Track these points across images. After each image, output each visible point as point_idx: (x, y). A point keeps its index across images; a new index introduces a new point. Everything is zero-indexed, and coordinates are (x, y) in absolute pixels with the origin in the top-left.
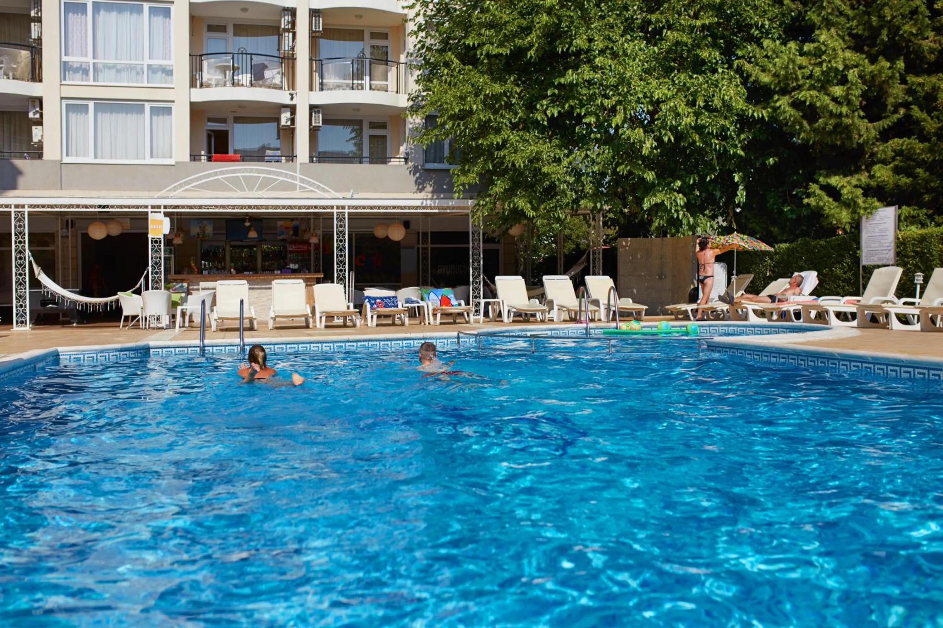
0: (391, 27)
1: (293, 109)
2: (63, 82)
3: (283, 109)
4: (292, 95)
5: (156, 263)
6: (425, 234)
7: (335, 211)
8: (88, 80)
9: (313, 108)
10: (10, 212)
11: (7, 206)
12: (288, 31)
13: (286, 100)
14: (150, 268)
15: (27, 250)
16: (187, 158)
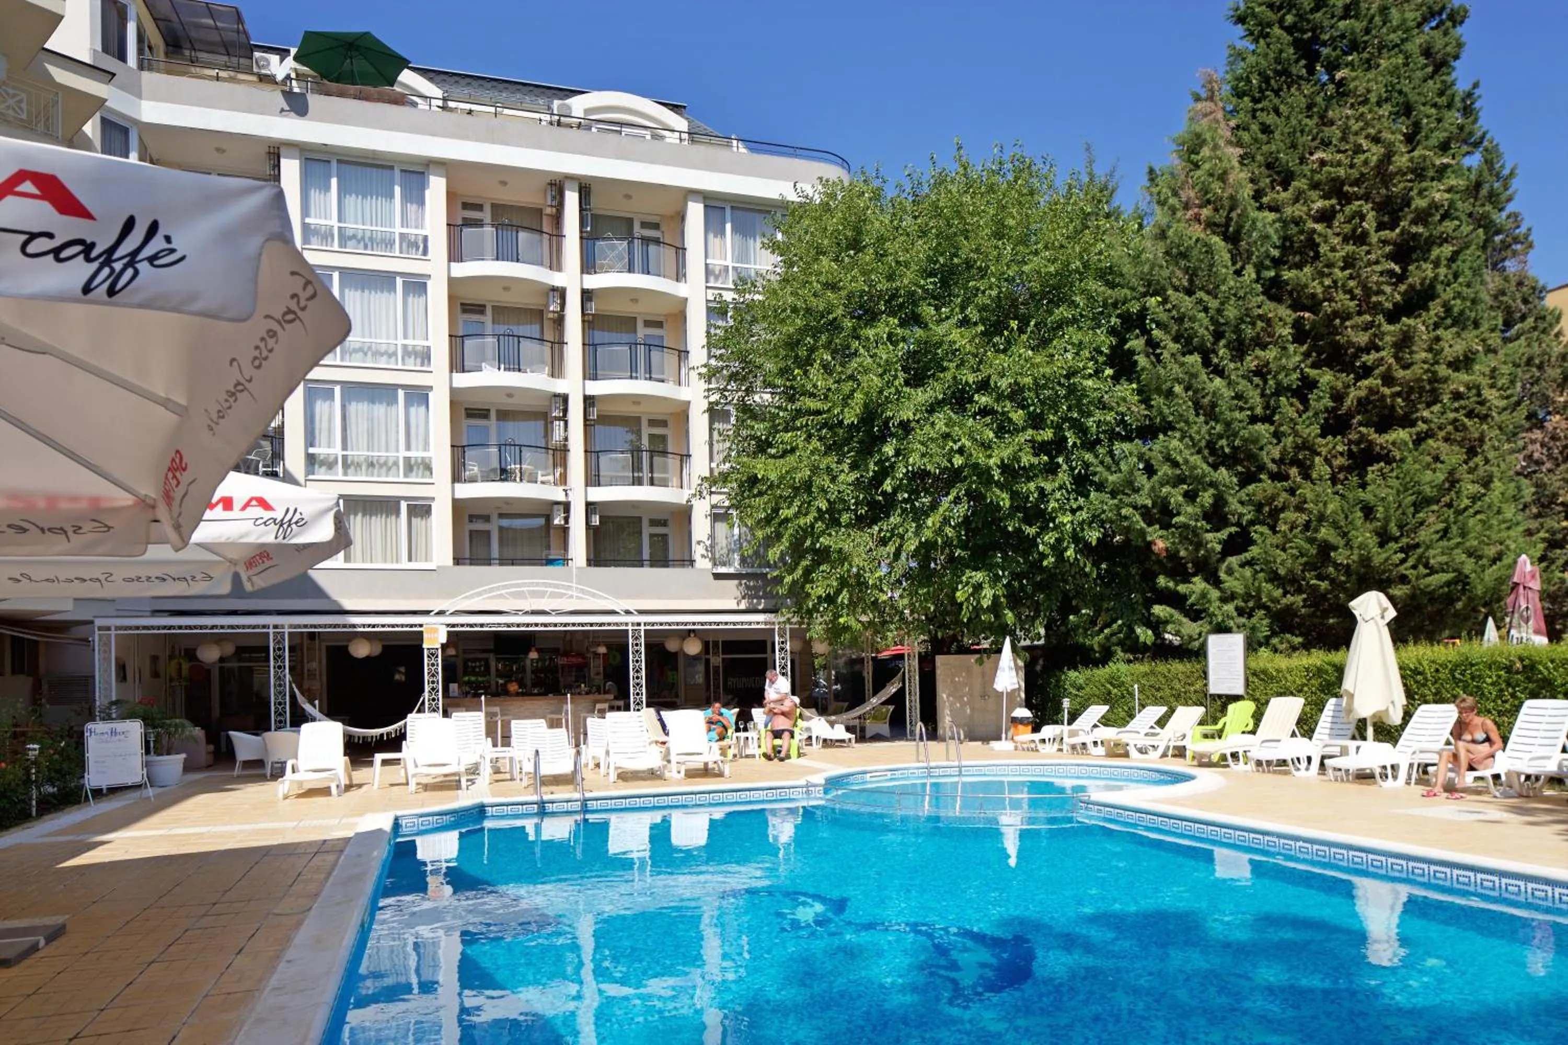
0: (671, 414)
1: (567, 506)
2: (311, 477)
3: (556, 507)
4: (565, 491)
5: (433, 689)
6: (716, 643)
7: (630, 628)
8: (337, 474)
9: (590, 507)
10: (268, 634)
11: (264, 627)
12: (559, 419)
13: (561, 497)
14: (426, 694)
15: (288, 676)
16: (450, 561)
